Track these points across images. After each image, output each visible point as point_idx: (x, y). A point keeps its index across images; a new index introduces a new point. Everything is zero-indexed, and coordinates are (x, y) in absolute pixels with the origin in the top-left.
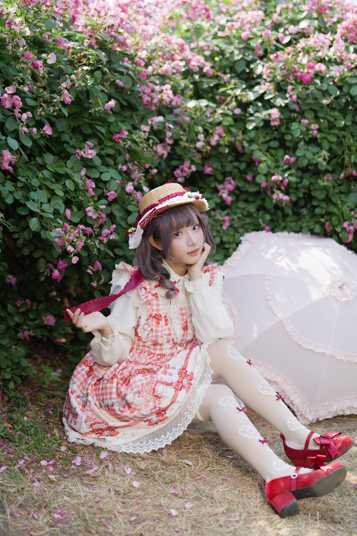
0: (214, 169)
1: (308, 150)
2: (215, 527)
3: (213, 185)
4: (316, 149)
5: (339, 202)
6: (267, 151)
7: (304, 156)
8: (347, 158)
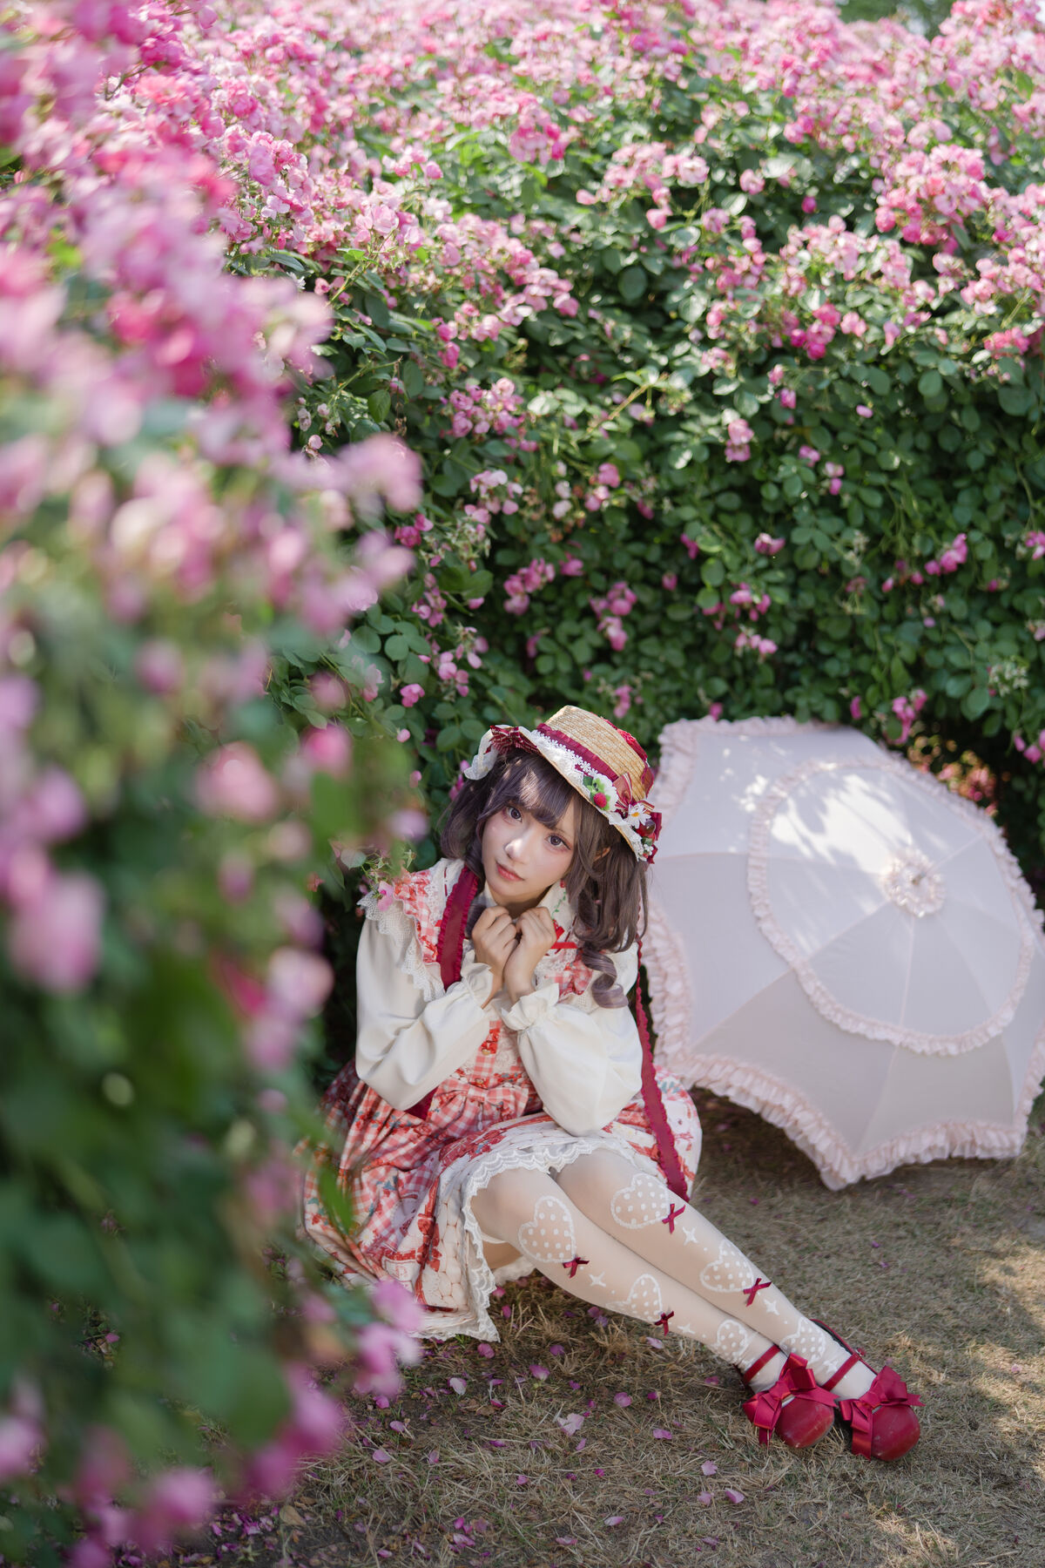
0: (584, 561)
1: (817, 527)
3: (582, 602)
4: (836, 524)
5: (880, 647)
6: (714, 518)
7: (812, 544)
8: (902, 545)
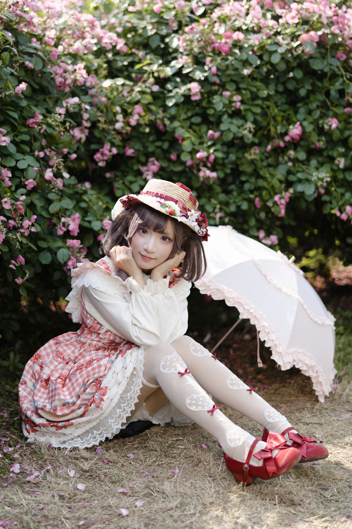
0: (136, 150)
1: (231, 123)
2: (169, 522)
3: (135, 168)
4: (240, 122)
5: (268, 175)
6: (190, 127)
7: (229, 130)
8: (273, 129)
